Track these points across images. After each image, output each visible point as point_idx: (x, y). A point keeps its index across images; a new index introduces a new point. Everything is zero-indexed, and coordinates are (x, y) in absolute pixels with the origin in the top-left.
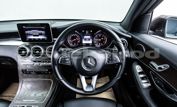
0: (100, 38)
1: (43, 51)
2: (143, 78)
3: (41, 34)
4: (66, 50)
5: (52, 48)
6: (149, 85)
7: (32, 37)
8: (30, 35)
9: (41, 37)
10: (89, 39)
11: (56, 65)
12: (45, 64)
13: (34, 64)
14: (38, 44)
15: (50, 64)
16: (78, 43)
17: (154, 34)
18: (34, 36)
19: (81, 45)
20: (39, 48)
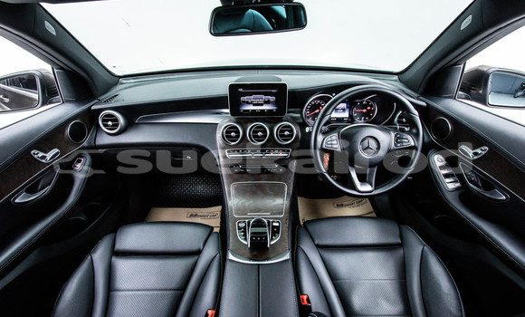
0: (365, 107)
1: (269, 132)
2: (447, 176)
3: (267, 102)
6: (458, 185)
7: (251, 107)
8: (248, 103)
9: (266, 107)
10: (344, 110)
12: (272, 155)
17: (467, 98)
18: (254, 105)
20: (263, 127)
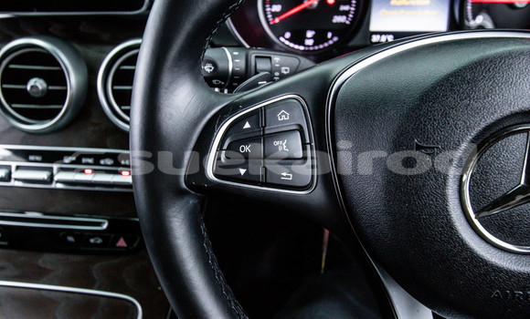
1: (73, 80)
4: (262, 65)
5: (133, 60)
11: (180, 193)
12: (88, 176)
13: (15, 174)
14: (41, 28)
15: (125, 177)
16: (340, 30)
19: (356, 41)
20: (49, 59)
